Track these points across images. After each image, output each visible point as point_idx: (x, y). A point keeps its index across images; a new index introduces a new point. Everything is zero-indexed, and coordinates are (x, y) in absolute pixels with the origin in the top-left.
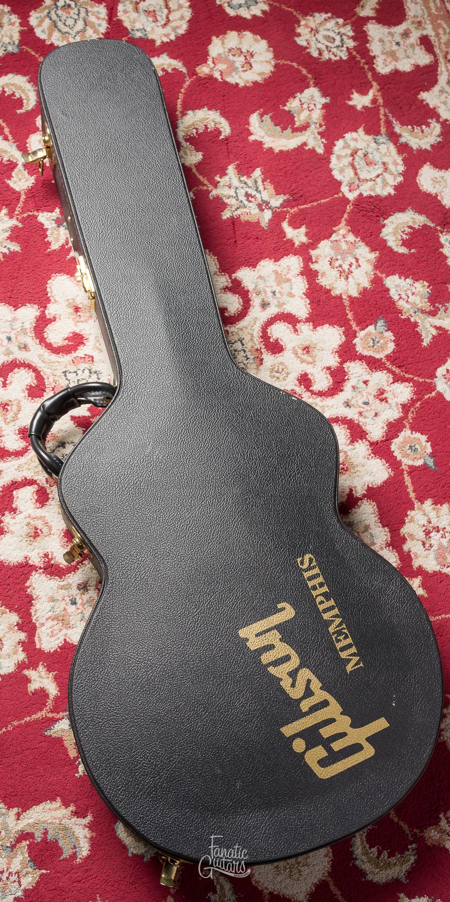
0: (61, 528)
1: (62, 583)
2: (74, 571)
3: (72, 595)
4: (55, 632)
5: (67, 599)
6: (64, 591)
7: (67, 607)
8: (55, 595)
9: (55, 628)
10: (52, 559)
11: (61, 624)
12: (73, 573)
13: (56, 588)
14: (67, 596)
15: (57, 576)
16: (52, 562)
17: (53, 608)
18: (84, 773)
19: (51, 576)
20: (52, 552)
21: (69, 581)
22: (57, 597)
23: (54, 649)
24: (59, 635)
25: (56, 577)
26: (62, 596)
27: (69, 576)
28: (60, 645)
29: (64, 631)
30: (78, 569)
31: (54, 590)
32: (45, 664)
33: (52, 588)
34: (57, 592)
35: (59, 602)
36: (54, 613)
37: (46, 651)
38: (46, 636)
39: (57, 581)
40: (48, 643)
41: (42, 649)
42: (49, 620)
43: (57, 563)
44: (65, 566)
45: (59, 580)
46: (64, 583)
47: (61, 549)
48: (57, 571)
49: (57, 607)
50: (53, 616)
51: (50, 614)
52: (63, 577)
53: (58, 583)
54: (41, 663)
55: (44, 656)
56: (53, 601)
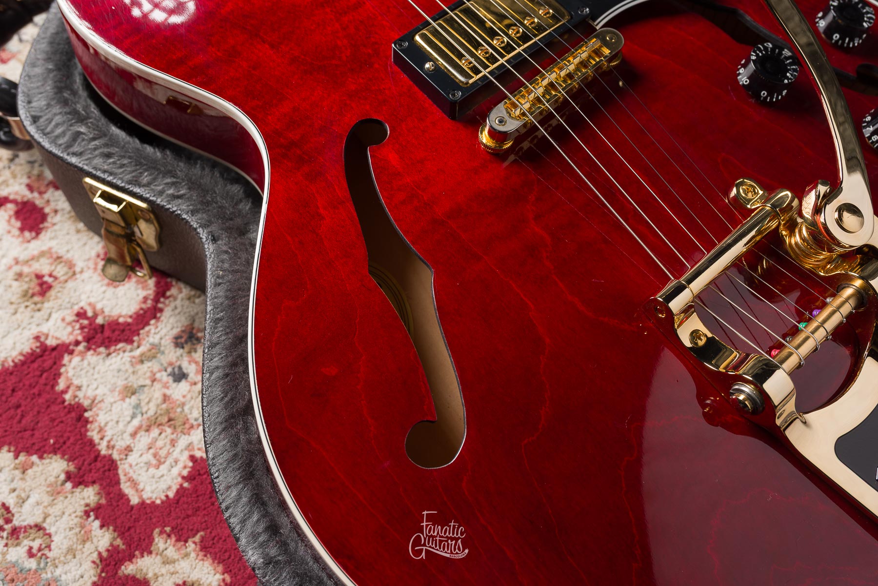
0: (93, 254)
1: (137, 353)
2: (155, 317)
3: (171, 364)
4: (163, 453)
5: (164, 376)
6: (149, 364)
7: (168, 392)
8: (132, 378)
9: (160, 443)
10: (96, 316)
11: (169, 431)
12: (153, 322)
13: (128, 366)
14: (160, 371)
15: (120, 341)
16: (100, 320)
17: (137, 406)
19: (107, 347)
20: (90, 304)
21: (151, 340)
22: (135, 382)
23: (175, 488)
24: (176, 454)
25: (120, 345)
26: (148, 374)
27: (149, 332)
28: (185, 473)
29: (183, 441)
30: (161, 310)
31: (127, 371)
32: (168, 529)
33: (119, 371)
34: (134, 373)
35: (146, 389)
36: (145, 416)
37: (158, 502)
38: (145, 469)
39: (124, 351)
40: (157, 482)
41: (148, 502)
42: (138, 436)
43: (111, 319)
44: (131, 317)
45: (129, 347)
46: (142, 349)
47: (110, 291)
48: (117, 333)
49: (147, 400)
50: (145, 424)
51: (136, 422)
52: (136, 338)
53: (127, 354)
54: (157, 530)
55: (157, 514)
56: (133, 393)
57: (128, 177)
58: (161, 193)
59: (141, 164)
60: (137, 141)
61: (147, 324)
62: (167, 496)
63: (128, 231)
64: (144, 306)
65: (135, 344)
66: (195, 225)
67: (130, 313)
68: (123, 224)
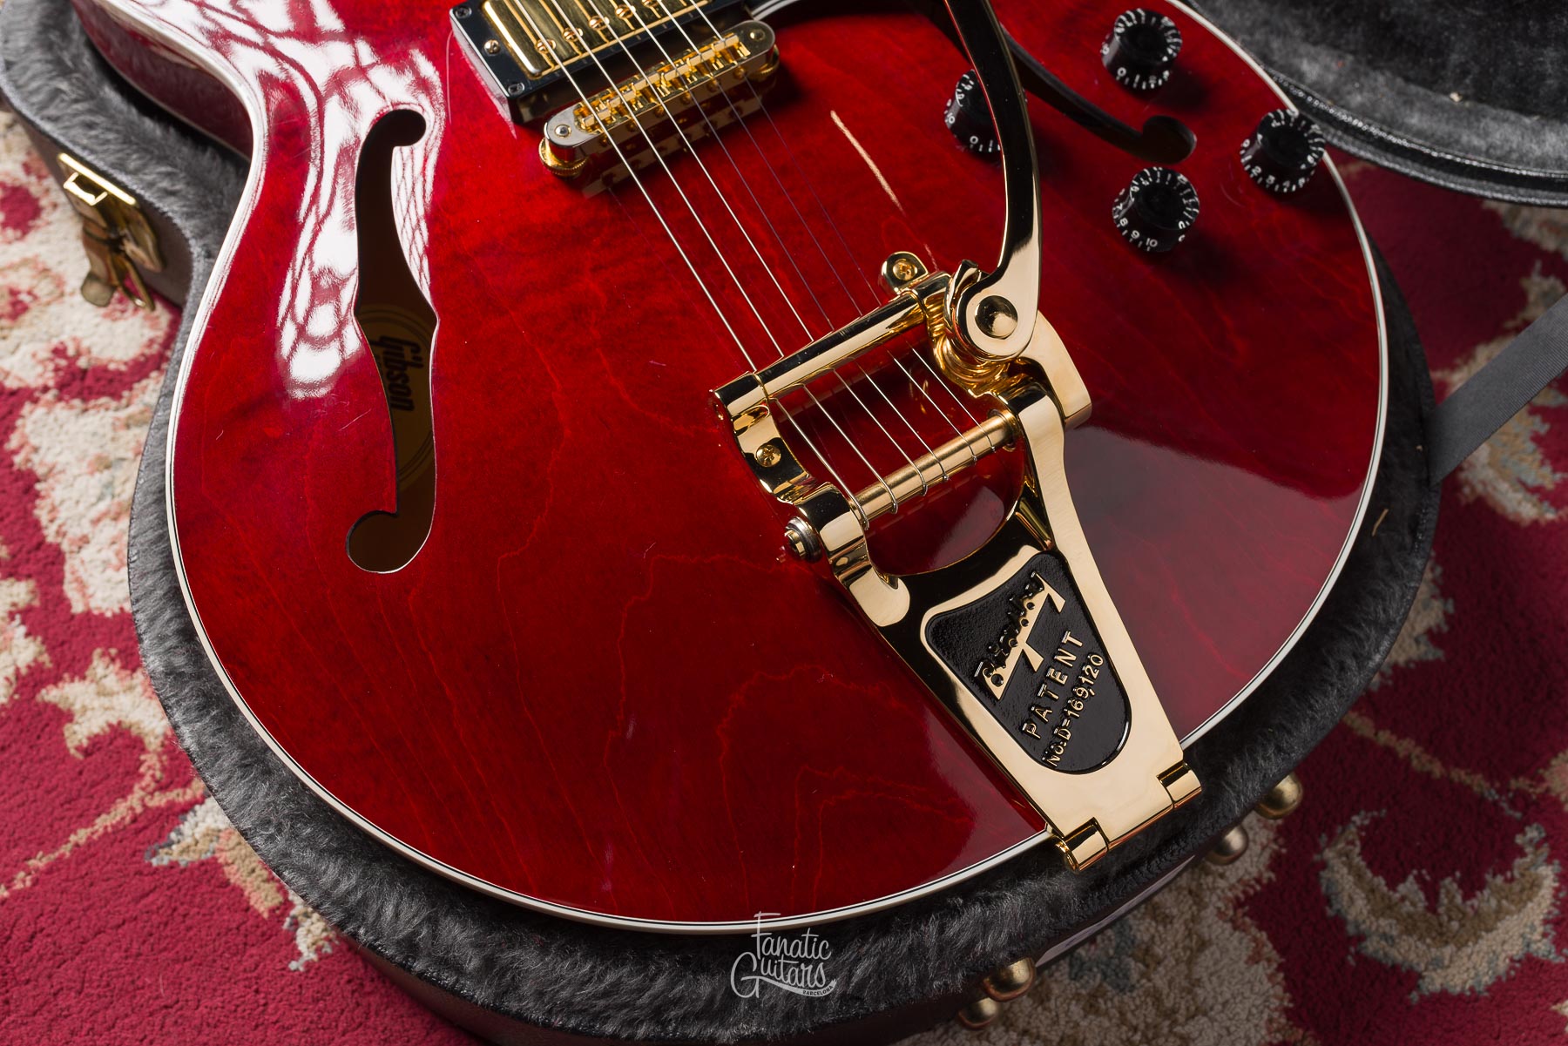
1: (123, 414)
2: (158, 368)
8: (110, 447)
10: (78, 355)
13: (108, 429)
15: (104, 394)
16: (82, 363)
17: (109, 485)
18: (318, 950)
20: (74, 339)
22: (113, 452)
26: (133, 444)
31: (104, 436)
32: (113, 651)
33: (94, 434)
34: (113, 439)
35: (125, 464)
36: (116, 500)
37: (109, 614)
38: (100, 569)
39: (107, 409)
40: (112, 588)
41: (96, 612)
42: (101, 524)
43: (99, 363)
44: (126, 363)
45: (114, 404)
46: (132, 409)
47: (107, 323)
48: (103, 382)
49: (123, 479)
50: (114, 509)
51: (102, 506)
52: (126, 394)
53: (111, 414)
54: (98, 651)
55: (104, 630)
56: (108, 467)
57: (112, 159)
58: (150, 185)
59: (130, 142)
60: (134, 111)
61: (146, 376)
62: (122, 609)
63: (113, 236)
64: (147, 352)
65: (124, 401)
66: (188, 234)
67: (126, 358)
68: (103, 224)
